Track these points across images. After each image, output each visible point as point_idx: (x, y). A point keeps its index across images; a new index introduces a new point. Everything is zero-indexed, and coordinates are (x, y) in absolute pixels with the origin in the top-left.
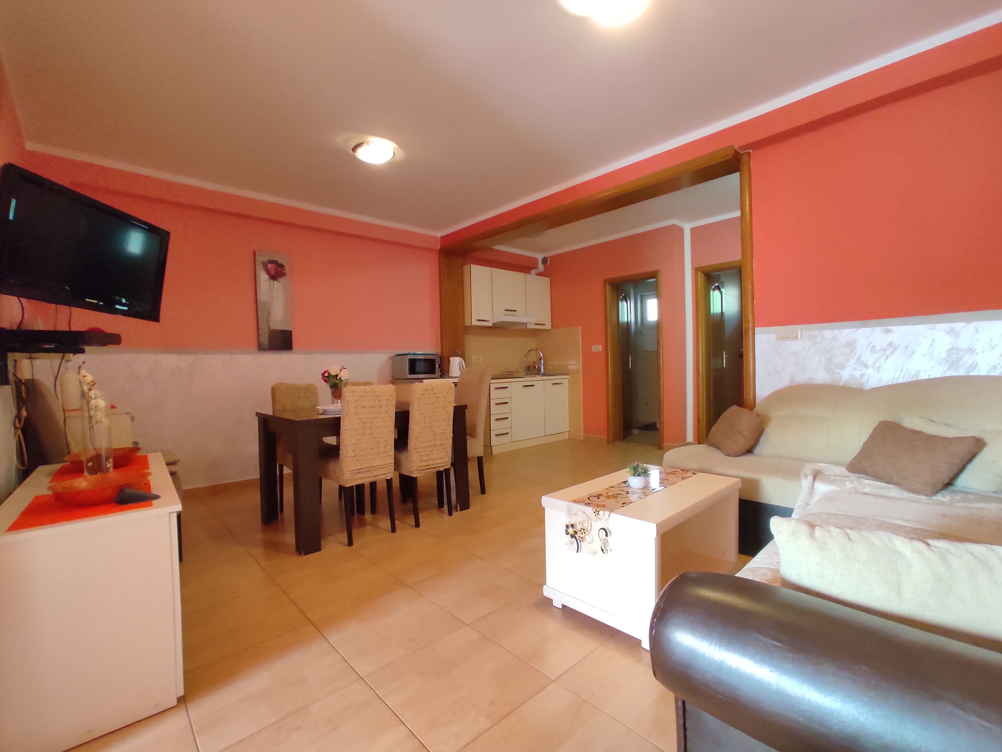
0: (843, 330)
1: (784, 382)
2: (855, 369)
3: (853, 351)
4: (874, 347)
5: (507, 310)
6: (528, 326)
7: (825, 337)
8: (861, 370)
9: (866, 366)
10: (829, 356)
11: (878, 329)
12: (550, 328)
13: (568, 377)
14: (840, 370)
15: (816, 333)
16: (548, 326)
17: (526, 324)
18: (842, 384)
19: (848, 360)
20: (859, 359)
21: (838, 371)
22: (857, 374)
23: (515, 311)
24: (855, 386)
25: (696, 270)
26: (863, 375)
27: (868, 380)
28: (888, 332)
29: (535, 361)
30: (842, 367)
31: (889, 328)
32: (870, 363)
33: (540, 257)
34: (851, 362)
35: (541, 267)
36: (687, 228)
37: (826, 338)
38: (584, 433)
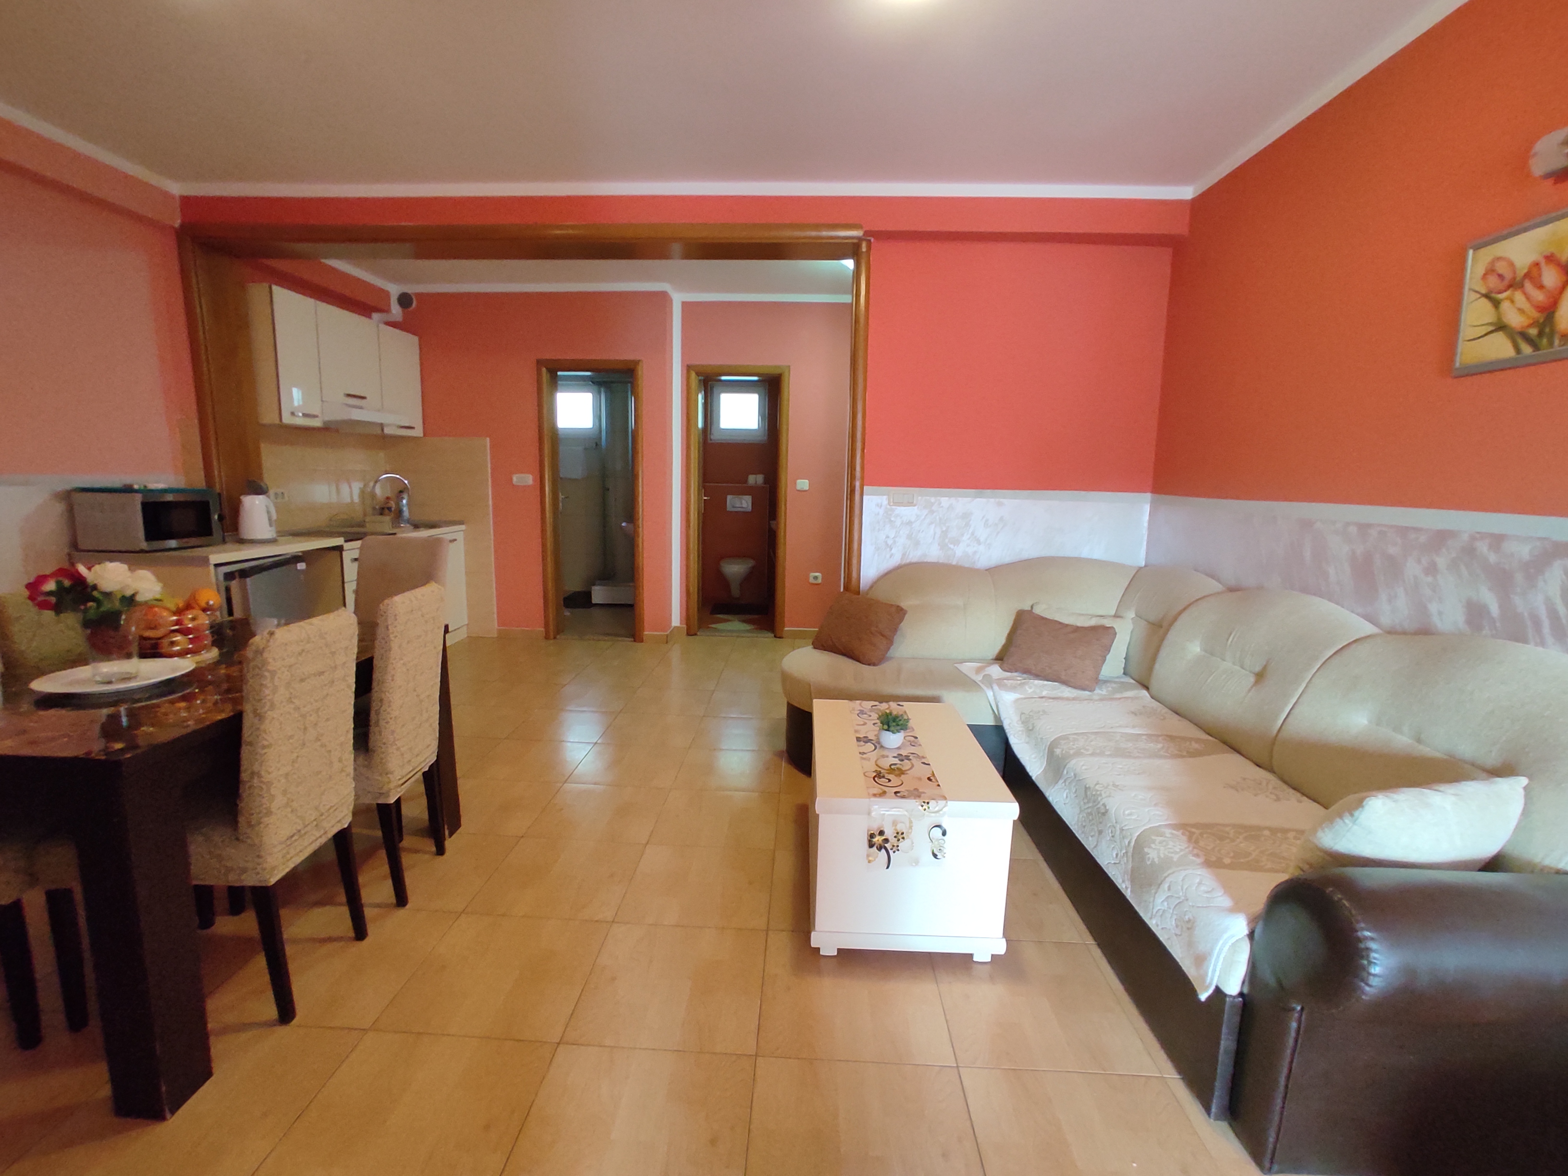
0: (960, 499)
1: (893, 559)
2: (968, 545)
3: (967, 525)
4: (987, 520)
5: (349, 395)
6: (387, 431)
7: (941, 505)
8: (974, 546)
9: (979, 543)
10: (944, 529)
11: (992, 500)
12: (422, 435)
13: (463, 527)
14: (954, 546)
15: (933, 500)
16: (418, 432)
17: (382, 426)
18: (954, 563)
19: (963, 535)
20: (973, 534)
21: (952, 546)
22: (970, 550)
23: (363, 398)
24: (967, 566)
25: (688, 368)
26: (975, 553)
27: (979, 558)
28: (1000, 504)
29: (390, 495)
30: (956, 542)
31: (1001, 500)
32: (982, 539)
33: (394, 290)
34: (965, 537)
35: (396, 311)
36: (678, 298)
37: (942, 507)
38: (499, 626)
